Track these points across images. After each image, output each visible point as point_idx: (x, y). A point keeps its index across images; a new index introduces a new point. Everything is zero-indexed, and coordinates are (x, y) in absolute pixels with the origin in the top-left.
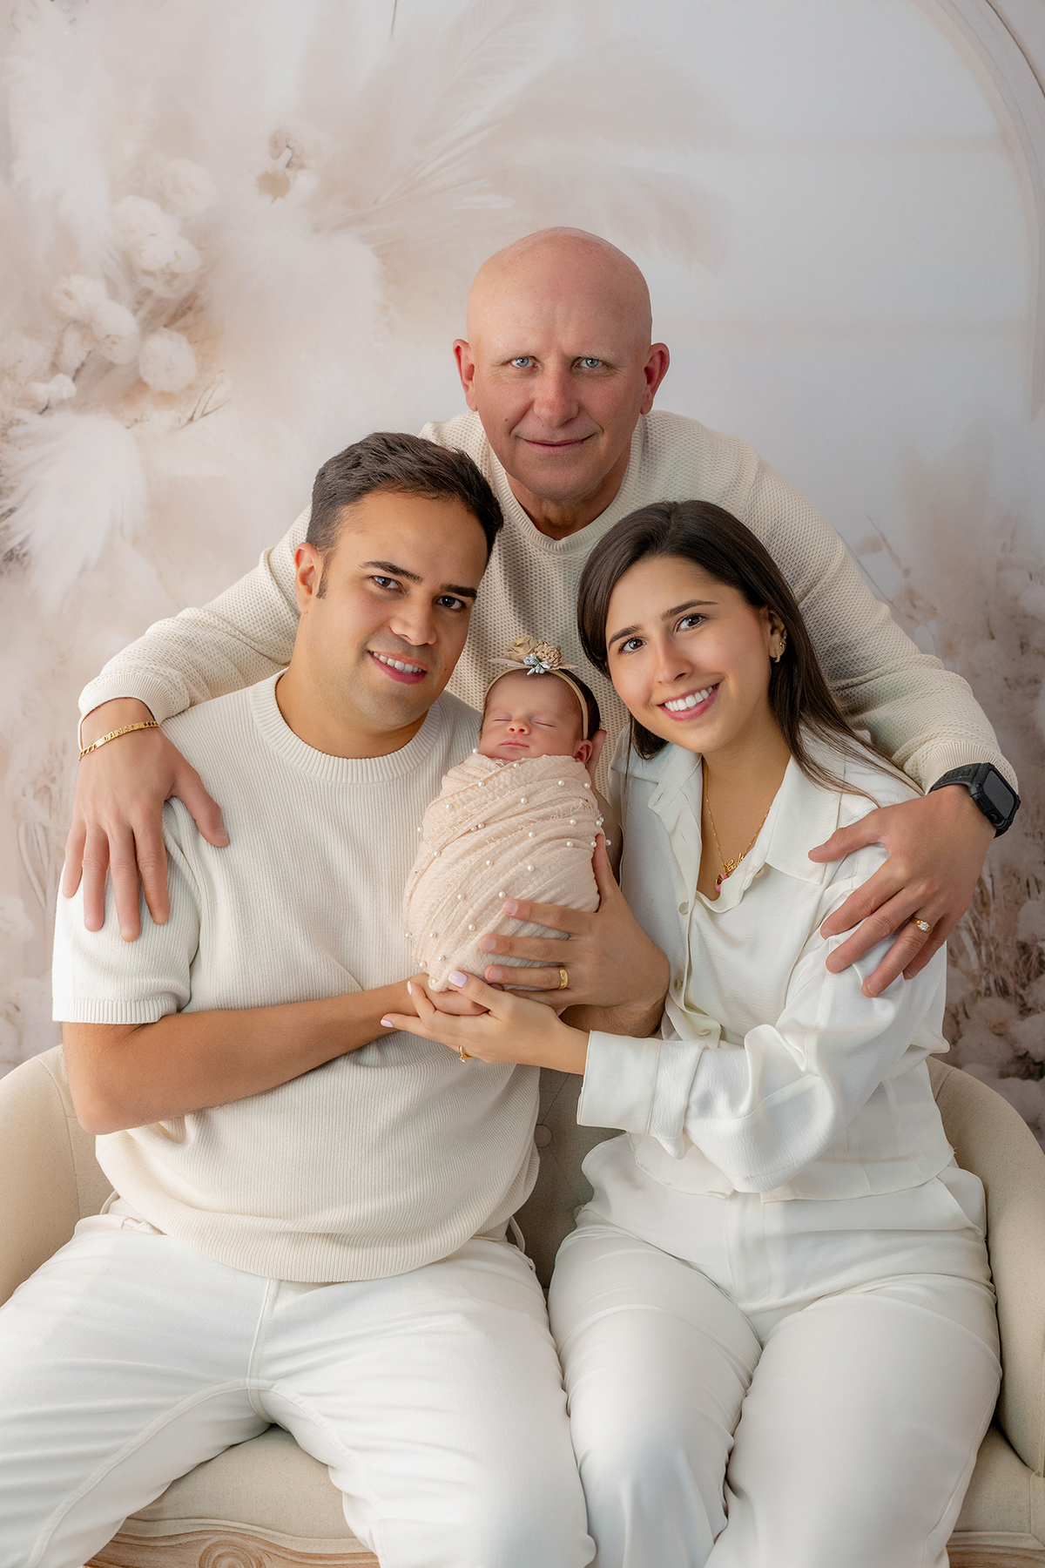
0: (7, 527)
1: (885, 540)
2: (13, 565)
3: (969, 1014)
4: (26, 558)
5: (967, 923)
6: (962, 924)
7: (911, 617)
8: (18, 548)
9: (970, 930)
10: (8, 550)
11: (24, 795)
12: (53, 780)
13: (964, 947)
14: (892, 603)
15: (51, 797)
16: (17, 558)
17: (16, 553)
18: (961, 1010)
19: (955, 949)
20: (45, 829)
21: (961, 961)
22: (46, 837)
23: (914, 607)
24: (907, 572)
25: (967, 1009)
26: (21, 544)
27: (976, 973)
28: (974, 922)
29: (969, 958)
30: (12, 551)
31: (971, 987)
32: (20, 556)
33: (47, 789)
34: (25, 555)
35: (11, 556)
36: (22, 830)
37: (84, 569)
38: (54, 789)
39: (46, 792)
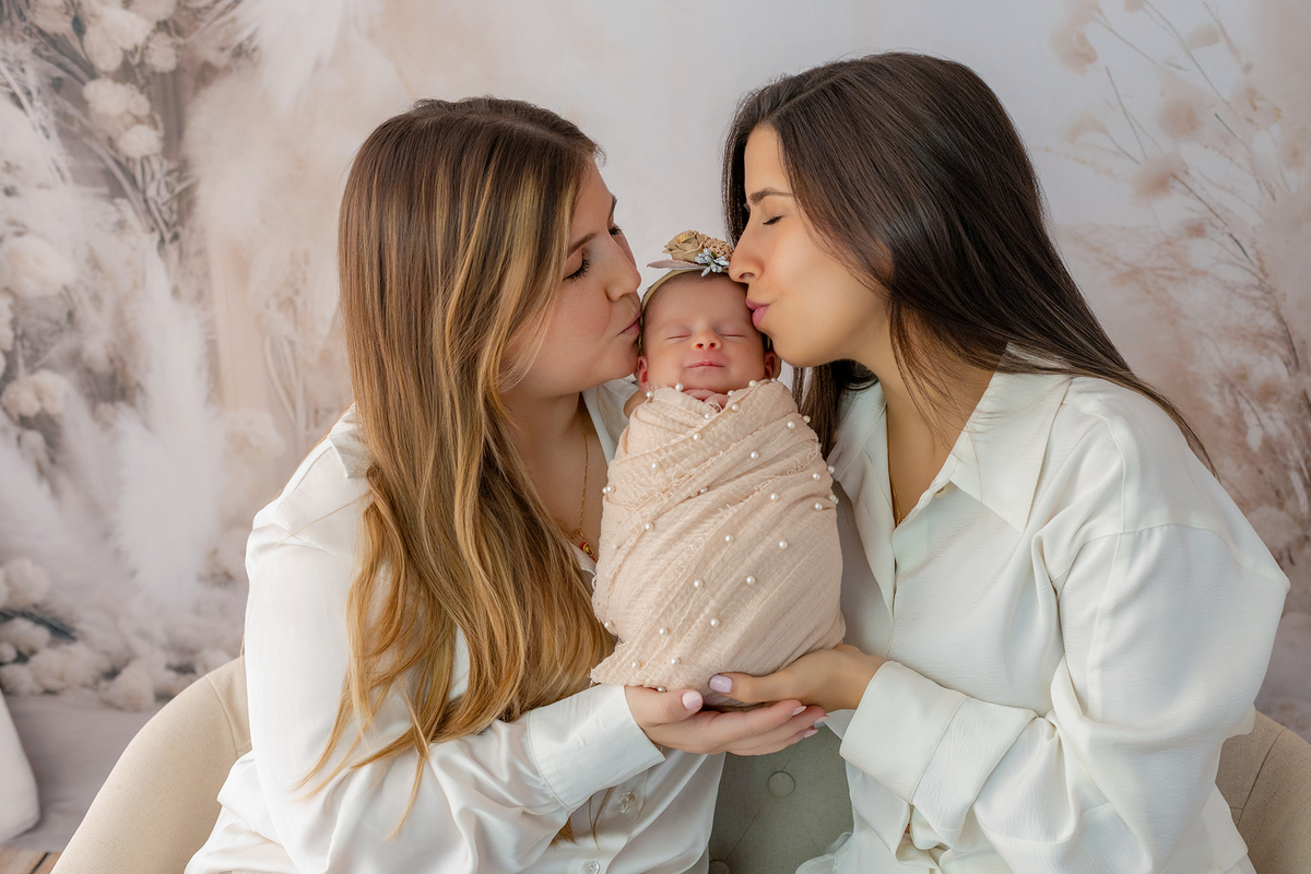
0: (233, 20)
1: (1223, 31)
2: (242, 61)
3: (1294, 558)
4: (256, 54)
5: (1297, 462)
6: (1292, 464)
7: (1250, 121)
8: (247, 43)
9: (1300, 471)
10: (236, 44)
11: (267, 307)
12: (297, 292)
13: (1293, 489)
14: (1228, 103)
15: (295, 311)
16: (246, 52)
17: (244, 48)
18: (1285, 555)
19: (1283, 490)
20: (291, 343)
21: (1289, 504)
22: (293, 351)
23: (1255, 108)
24: (1248, 68)
25: (1293, 554)
26: (250, 38)
27: (1306, 516)
28: (1306, 462)
29: (1297, 500)
30: (240, 46)
31: (1298, 532)
32: (250, 52)
33: (291, 302)
34: (254, 50)
35: (240, 52)
36: (267, 343)
37: (318, 65)
38: (299, 301)
39: (288, 305)
